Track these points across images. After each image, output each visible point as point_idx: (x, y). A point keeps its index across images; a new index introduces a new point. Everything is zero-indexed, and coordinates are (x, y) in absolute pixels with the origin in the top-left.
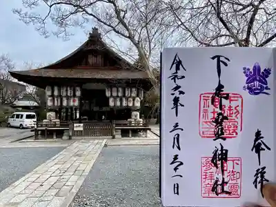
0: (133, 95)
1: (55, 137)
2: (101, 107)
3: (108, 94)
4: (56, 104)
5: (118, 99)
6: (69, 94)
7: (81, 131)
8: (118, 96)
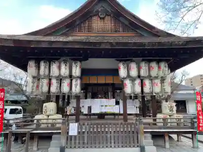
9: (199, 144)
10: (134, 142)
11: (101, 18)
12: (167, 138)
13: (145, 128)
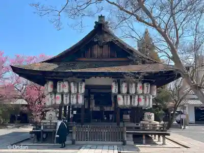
10: (119, 138)
13: (127, 130)
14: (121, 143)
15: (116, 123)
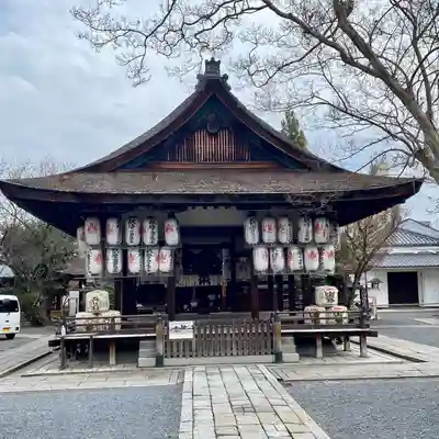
0: (320, 238)
1: (112, 360)
2: (204, 275)
3: (251, 237)
4: (110, 268)
5: (279, 251)
6: (147, 241)
7: (189, 342)
8: (278, 243)
9: (369, 350)
10: (266, 347)
11: (211, 135)
12: (319, 343)
13: (283, 328)
14: (271, 358)
15: (250, 313)
